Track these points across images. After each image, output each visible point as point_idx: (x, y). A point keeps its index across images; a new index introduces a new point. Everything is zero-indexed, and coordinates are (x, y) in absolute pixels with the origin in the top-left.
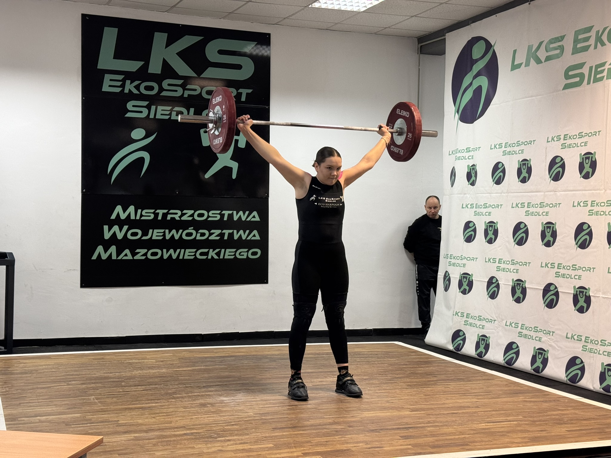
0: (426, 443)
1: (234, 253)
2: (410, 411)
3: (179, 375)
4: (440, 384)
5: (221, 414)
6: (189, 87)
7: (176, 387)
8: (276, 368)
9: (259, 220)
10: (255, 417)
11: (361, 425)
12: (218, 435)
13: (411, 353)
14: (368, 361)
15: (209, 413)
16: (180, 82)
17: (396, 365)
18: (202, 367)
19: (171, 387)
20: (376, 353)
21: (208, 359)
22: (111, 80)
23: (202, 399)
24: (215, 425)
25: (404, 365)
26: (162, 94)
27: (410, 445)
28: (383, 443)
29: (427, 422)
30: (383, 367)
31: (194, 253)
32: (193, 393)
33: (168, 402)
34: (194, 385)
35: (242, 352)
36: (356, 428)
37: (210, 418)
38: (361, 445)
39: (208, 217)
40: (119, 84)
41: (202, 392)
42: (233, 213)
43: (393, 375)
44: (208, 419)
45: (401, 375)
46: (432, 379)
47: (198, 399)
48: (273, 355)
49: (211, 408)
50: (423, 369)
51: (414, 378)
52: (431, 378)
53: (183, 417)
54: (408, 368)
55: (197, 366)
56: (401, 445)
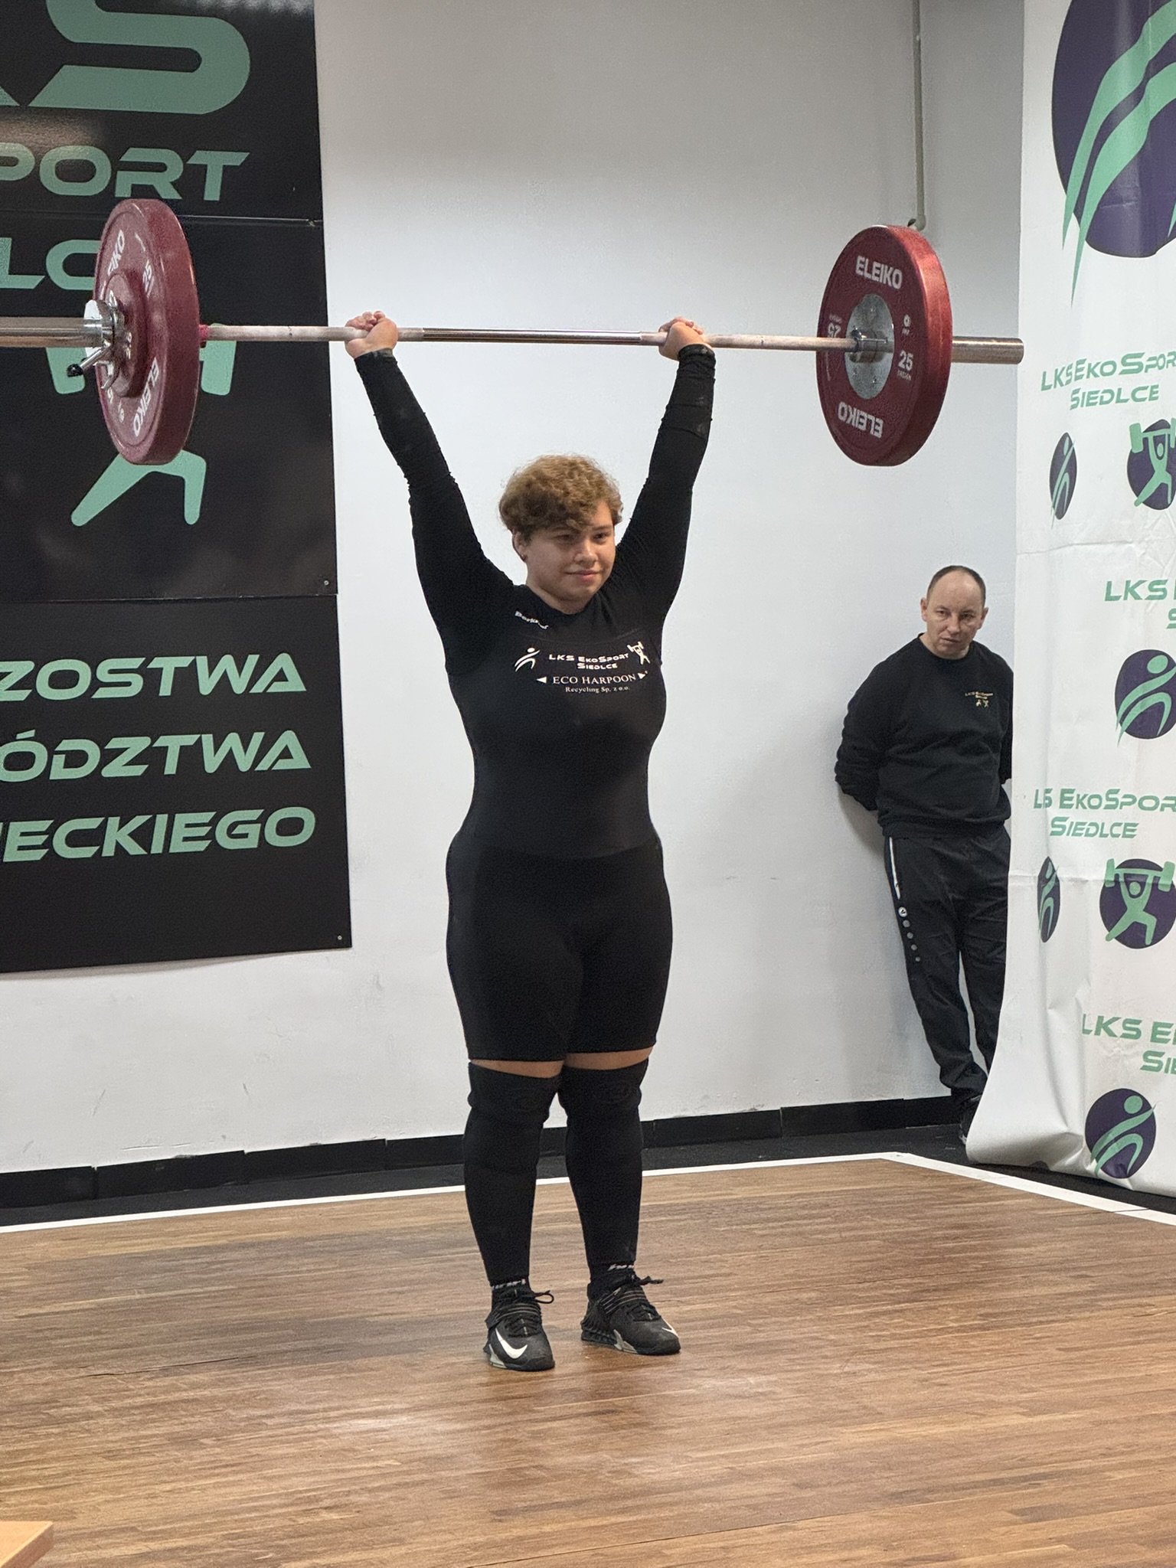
0: (1123, 1529)
1: (209, 828)
2: (1023, 1414)
3: (47, 1333)
4: (1111, 1303)
5: (269, 1472)
7: (49, 1377)
8: (438, 1282)
9: (302, 688)
10: (407, 1473)
11: (845, 1479)
12: (277, 1553)
13: (959, 1194)
14: (801, 1233)
15: (217, 1471)
17: (915, 1242)
18: (133, 1297)
19: (29, 1379)
20: (822, 1199)
21: (152, 1264)
23: (171, 1418)
24: (257, 1514)
25: (946, 1238)
27: (1060, 1541)
28: (952, 1540)
29: (1104, 1451)
30: (870, 1253)
31: (45, 837)
32: (129, 1397)
33: (37, 1437)
34: (120, 1366)
35: (279, 1228)
36: (828, 1490)
37: (228, 1490)
38: (863, 1552)
39: (96, 684)
41: (163, 1393)
42: (194, 663)
43: (916, 1281)
44: (223, 1491)
45: (948, 1281)
46: (1072, 1288)
47: (153, 1421)
48: (409, 1230)
49: (218, 1450)
50: (1022, 1250)
51: (1002, 1288)
52: (1067, 1284)
53: (117, 1490)
54: (964, 1249)
55: (110, 1293)
56: (1026, 1545)
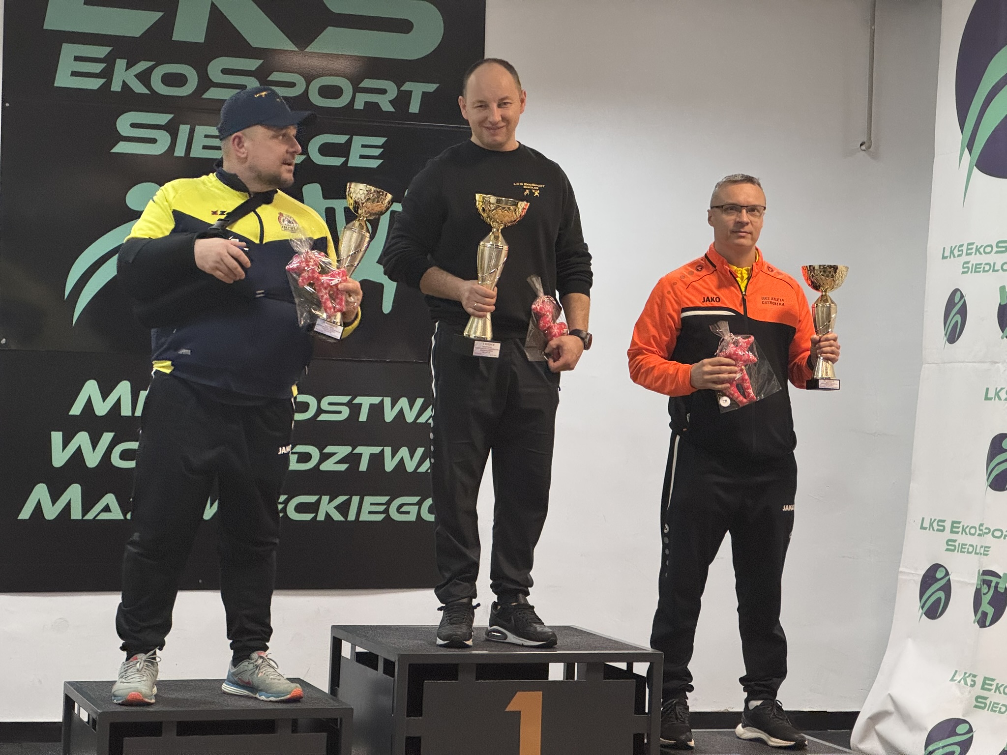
1: (385, 506)
6: (275, 76)
16: (252, 64)
22: (77, 59)
26: (206, 96)
39: (320, 411)
40: (98, 68)
42: (382, 401)
